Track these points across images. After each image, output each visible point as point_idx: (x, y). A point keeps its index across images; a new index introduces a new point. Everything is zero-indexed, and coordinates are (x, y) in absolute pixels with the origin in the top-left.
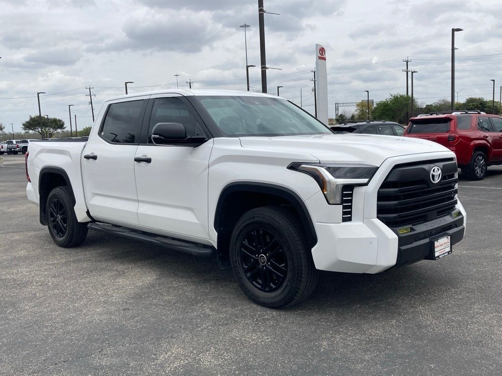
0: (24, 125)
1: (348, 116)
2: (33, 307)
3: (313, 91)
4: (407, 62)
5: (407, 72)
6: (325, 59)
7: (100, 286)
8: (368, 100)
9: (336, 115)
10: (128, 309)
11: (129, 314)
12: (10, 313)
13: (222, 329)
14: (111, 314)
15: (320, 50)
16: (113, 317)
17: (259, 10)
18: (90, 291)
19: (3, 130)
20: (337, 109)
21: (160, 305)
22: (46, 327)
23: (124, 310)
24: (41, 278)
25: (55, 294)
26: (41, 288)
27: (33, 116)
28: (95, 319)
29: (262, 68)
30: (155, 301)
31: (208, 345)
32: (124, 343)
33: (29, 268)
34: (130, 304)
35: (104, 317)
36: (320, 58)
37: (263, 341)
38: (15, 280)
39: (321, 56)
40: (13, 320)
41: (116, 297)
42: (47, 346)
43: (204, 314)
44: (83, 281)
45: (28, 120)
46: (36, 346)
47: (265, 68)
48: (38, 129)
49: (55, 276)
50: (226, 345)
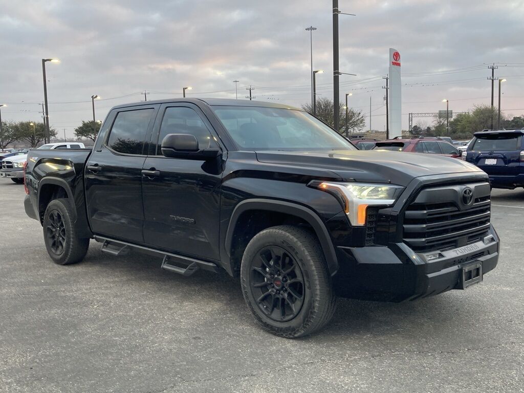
0: (76, 130)
1: (424, 127)
2: (96, 330)
3: (385, 100)
4: (493, 69)
5: (493, 80)
6: (399, 65)
7: (166, 309)
8: (448, 110)
9: (410, 126)
10: (200, 338)
11: (201, 343)
12: (73, 336)
13: (308, 369)
14: (180, 342)
15: (394, 55)
16: (183, 347)
17: (333, 10)
18: (156, 314)
19: (56, 136)
20: (410, 120)
21: (234, 335)
22: (111, 354)
23: (194, 338)
24: (102, 297)
25: (118, 317)
26: (102, 308)
27: (86, 121)
28: (164, 348)
29: (335, 73)
30: (228, 331)
31: (294, 387)
32: (198, 378)
33: (88, 285)
34: (201, 331)
35: (174, 345)
36: (394, 64)
37: (358, 387)
38: (74, 298)
39: (395, 61)
40: (76, 343)
41: (184, 323)
42: (114, 376)
43: (284, 349)
44: (147, 302)
45: (81, 125)
46: (102, 375)
47: (338, 73)
48: (91, 135)
49: (116, 296)
50: (314, 389)
